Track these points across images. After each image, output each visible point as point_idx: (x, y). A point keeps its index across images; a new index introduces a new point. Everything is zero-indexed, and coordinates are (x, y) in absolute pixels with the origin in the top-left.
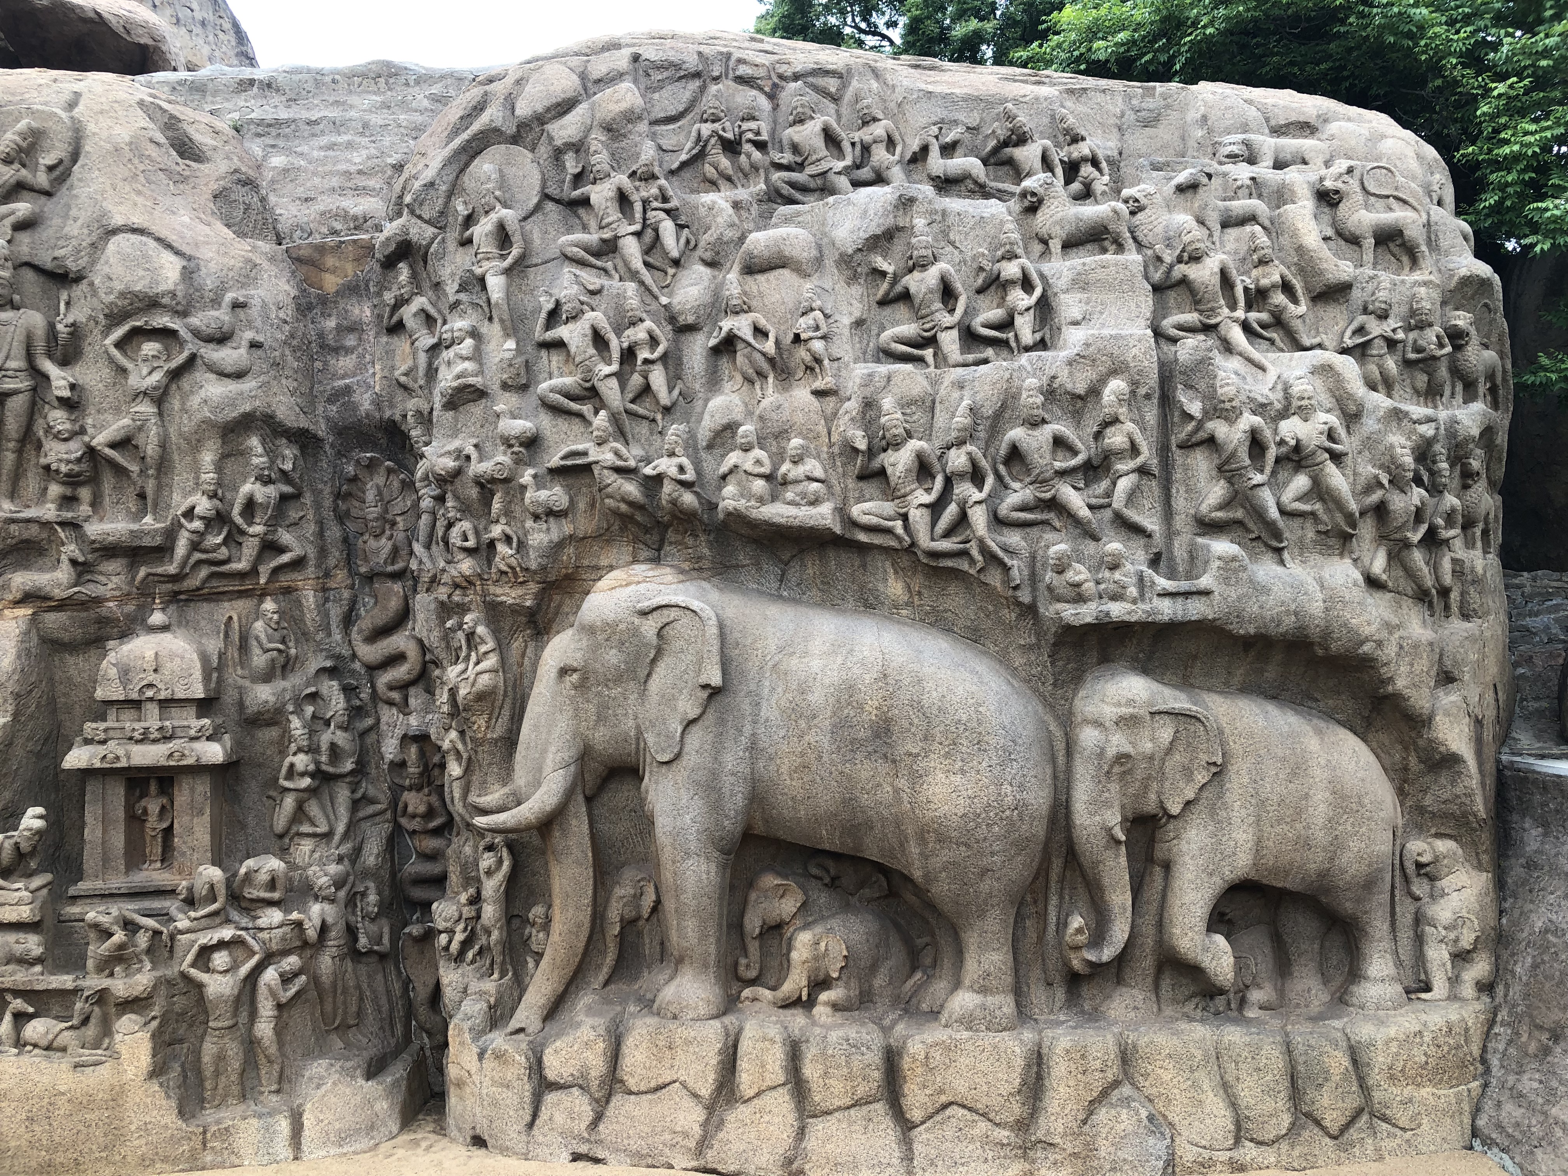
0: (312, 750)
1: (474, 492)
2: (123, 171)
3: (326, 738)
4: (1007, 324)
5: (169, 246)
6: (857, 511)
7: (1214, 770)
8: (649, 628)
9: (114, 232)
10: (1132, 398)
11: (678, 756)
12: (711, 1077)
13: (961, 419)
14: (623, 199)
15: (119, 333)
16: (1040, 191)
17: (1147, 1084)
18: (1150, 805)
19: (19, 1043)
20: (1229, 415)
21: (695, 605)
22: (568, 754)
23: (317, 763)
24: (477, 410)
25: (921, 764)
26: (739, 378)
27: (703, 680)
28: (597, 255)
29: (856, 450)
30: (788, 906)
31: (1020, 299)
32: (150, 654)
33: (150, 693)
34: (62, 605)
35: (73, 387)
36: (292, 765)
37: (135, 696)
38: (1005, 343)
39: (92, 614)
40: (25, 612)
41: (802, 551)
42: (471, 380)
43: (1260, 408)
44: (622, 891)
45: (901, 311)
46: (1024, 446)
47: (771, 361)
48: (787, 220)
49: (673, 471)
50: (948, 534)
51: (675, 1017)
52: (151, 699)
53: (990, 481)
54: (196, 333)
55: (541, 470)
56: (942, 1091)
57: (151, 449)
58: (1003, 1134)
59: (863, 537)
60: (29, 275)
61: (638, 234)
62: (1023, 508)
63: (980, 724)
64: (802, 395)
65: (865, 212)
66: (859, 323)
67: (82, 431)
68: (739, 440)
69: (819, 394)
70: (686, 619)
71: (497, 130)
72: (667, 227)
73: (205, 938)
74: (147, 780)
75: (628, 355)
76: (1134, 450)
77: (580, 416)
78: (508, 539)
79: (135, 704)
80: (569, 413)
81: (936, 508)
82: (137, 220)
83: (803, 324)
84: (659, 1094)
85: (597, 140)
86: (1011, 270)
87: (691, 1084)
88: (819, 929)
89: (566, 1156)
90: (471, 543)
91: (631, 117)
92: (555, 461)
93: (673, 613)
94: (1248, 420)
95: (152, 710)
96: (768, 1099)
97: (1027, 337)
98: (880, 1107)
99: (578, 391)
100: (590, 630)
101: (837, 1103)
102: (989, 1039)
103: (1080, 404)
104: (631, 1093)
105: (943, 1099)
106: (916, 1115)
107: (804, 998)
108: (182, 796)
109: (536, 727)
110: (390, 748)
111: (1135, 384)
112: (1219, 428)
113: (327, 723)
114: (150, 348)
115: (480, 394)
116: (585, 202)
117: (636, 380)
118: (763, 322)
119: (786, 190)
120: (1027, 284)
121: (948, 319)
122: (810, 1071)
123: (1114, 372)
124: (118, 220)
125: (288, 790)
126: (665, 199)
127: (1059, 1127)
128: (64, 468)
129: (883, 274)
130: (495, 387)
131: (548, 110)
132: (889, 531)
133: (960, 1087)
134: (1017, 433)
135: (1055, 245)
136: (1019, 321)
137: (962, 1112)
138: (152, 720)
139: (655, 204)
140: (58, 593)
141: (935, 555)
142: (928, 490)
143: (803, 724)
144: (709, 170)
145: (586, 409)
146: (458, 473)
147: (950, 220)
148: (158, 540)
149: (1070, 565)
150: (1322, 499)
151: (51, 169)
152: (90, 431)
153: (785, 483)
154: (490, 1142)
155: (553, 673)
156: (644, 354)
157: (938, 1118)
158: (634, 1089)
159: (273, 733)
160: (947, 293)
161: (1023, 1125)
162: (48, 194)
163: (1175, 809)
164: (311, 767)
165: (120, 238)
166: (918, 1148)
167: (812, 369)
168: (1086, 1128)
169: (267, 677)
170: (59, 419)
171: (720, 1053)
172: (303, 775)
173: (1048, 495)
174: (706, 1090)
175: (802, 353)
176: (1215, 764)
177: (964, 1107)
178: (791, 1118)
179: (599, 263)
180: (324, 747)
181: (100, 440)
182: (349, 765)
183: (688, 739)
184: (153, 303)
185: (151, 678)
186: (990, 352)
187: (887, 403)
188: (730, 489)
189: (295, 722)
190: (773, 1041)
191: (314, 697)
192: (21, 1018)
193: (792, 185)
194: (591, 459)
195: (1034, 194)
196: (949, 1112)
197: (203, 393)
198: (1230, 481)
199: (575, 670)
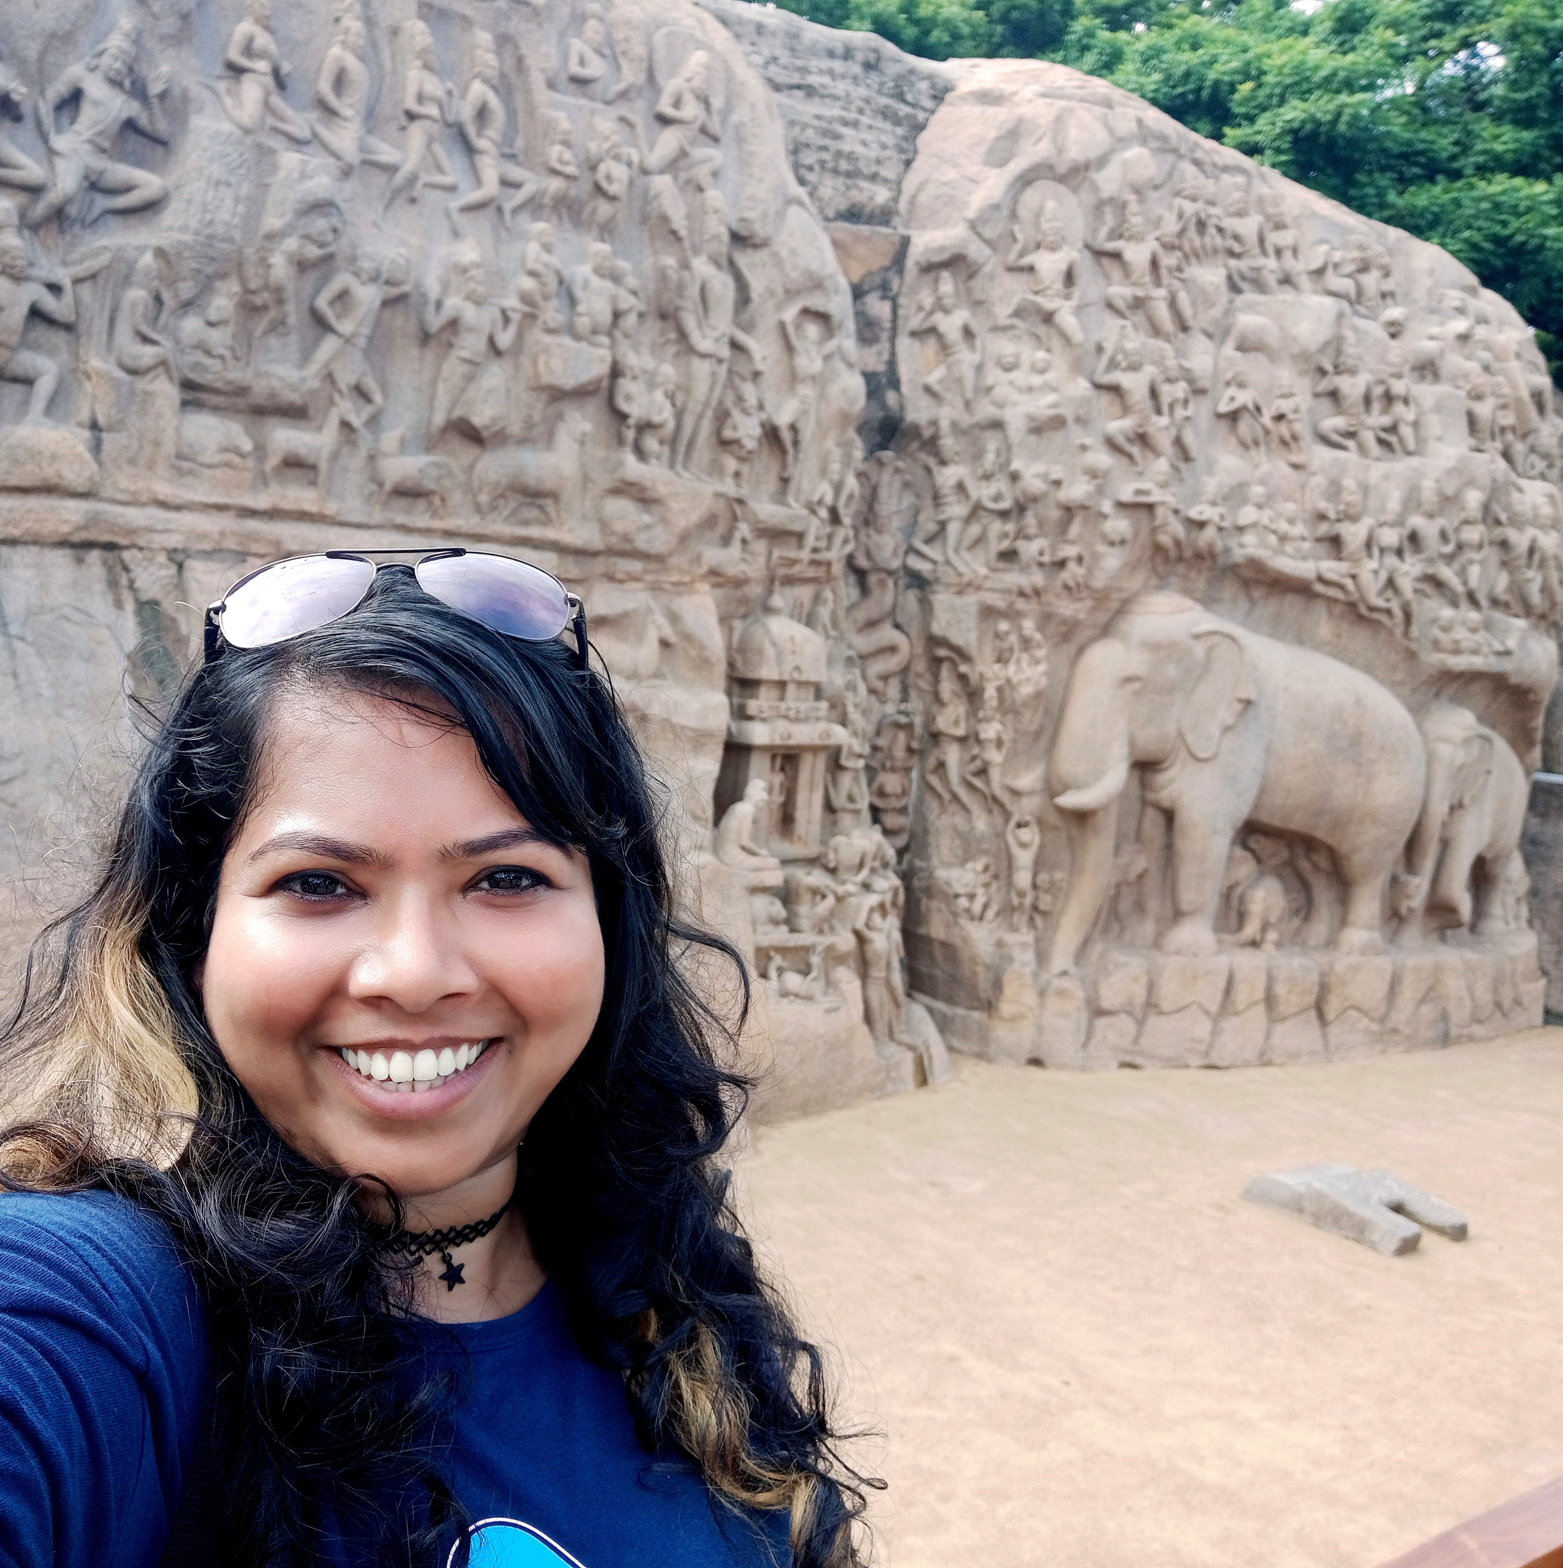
4: (1392, 429)
6: (1323, 568)
7: (1487, 775)
8: (1199, 649)
9: (791, 202)
10: (1480, 505)
11: (1215, 755)
12: (1219, 998)
13: (1394, 505)
14: (1155, 264)
15: (795, 310)
17: (1443, 988)
18: (1455, 800)
19: (784, 994)
20: (1521, 526)
26: (1233, 442)
27: (1240, 694)
28: (1132, 308)
29: (1323, 518)
31: (1401, 410)
32: (795, 636)
33: (793, 675)
34: (725, 582)
35: (764, 361)
36: (850, 747)
38: (1390, 445)
39: (739, 593)
40: (713, 584)
41: (1269, 593)
42: (1058, 411)
46: (1419, 531)
47: (1266, 432)
49: (1216, 518)
50: (1379, 594)
52: (794, 681)
54: (835, 320)
55: (1115, 503)
56: (1347, 998)
58: (1374, 1025)
61: (1166, 298)
64: (1283, 466)
67: (765, 407)
68: (1255, 499)
69: (1296, 467)
70: (1226, 644)
76: (1480, 546)
78: (1080, 560)
79: (780, 684)
81: (1376, 573)
84: (1182, 1013)
87: (1205, 1004)
88: (1263, 887)
89: (1114, 1064)
90: (1046, 559)
92: (1126, 496)
93: (1216, 639)
95: (792, 691)
96: (1253, 1011)
97: (1411, 444)
98: (1313, 1013)
99: (1133, 435)
101: (1292, 1011)
102: (1374, 961)
104: (1163, 1014)
105: (1347, 1004)
106: (1331, 1016)
107: (1257, 938)
108: (803, 774)
112: (1514, 535)
114: (813, 331)
115: (1063, 424)
116: (1120, 256)
117: (1172, 433)
118: (1258, 399)
120: (1405, 401)
121: (1368, 421)
122: (1280, 990)
125: (847, 769)
127: (1402, 1018)
128: (749, 445)
129: (1324, 373)
130: (1071, 420)
132: (1343, 587)
133: (1358, 995)
134: (1416, 521)
136: (1404, 430)
137: (1355, 1012)
138: (792, 699)
139: (1175, 273)
140: (729, 571)
141: (1372, 609)
142: (1370, 557)
149: (1452, 627)
152: (771, 408)
153: (1284, 539)
154: (1047, 1061)
156: (1179, 412)
157: (1343, 1017)
158: (1166, 1011)
160: (1366, 399)
161: (1384, 1019)
163: (1467, 802)
164: (862, 750)
165: (793, 209)
166: (1330, 1038)
167: (1286, 444)
168: (1416, 1018)
170: (750, 392)
172: (858, 756)
173: (1431, 571)
174: (1214, 1007)
175: (1282, 429)
176: (1489, 771)
177: (1357, 1009)
178: (1265, 1024)
179: (1132, 316)
181: (783, 419)
183: (1223, 742)
184: (820, 284)
185: (798, 660)
187: (1351, 484)
190: (1260, 969)
193: (1240, 275)
194: (1155, 499)
196: (1348, 1013)
198: (1511, 573)
199: (1138, 680)
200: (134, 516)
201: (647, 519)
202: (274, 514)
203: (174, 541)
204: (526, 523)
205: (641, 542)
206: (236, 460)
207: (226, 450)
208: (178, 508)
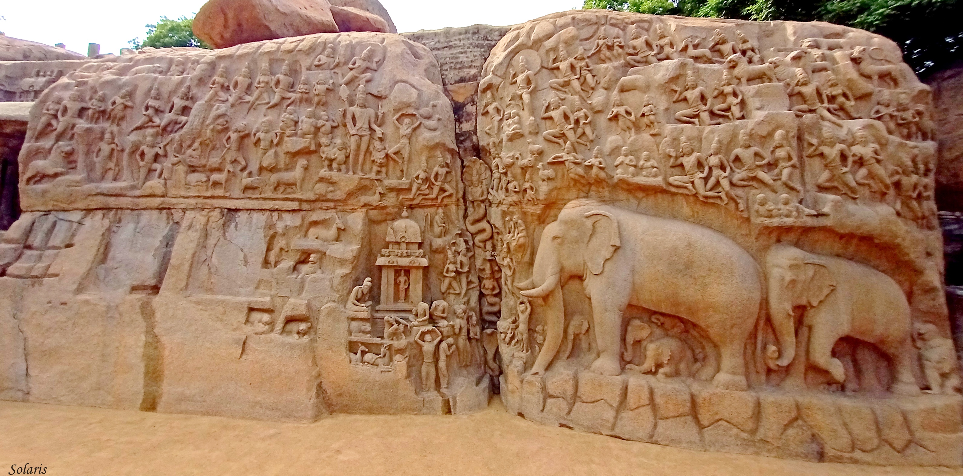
0: (455, 263)
1: (519, 171)
2: (399, 62)
3: (459, 258)
4: (728, 109)
5: (414, 87)
6: (671, 179)
7: (832, 288)
8: (589, 222)
9: (397, 82)
10: (786, 137)
11: (602, 272)
12: (618, 399)
13: (714, 145)
14: (572, 67)
15: (397, 116)
16: (737, 60)
17: (809, 420)
18: (804, 302)
19: (363, 362)
20: (832, 145)
21: (608, 214)
22: (557, 269)
23: (456, 268)
24: (519, 141)
25: (707, 281)
26: (619, 130)
27: (612, 243)
28: (562, 86)
29: (670, 156)
30: (645, 333)
31: (731, 100)
32: (404, 225)
33: (403, 240)
34: (375, 208)
35: (383, 133)
36: (448, 268)
37: (399, 241)
38: (727, 117)
39: (384, 212)
40: (364, 210)
41: (647, 195)
42: (518, 131)
43: (843, 142)
44: (575, 322)
45: (683, 104)
46: (741, 156)
47: (634, 123)
48: (634, 73)
49: (598, 164)
50: (711, 190)
51: (602, 374)
52: (404, 242)
53: (728, 170)
54: (421, 116)
55: (545, 163)
56: (716, 414)
57: (406, 155)
58: (744, 435)
59: (673, 190)
60: (370, 97)
61: (578, 79)
62: (742, 180)
63: (732, 264)
64: (646, 136)
65: (668, 69)
66: (667, 109)
67: (385, 149)
68: (623, 152)
69: (654, 135)
70: (604, 219)
71: (525, 45)
72: (589, 76)
73: (423, 329)
74: (401, 270)
75: (577, 121)
76: (790, 158)
77: (558, 143)
78: (532, 188)
79: (398, 243)
80: (554, 142)
81: (706, 179)
82: (404, 78)
83: (645, 110)
84: (595, 404)
85: (561, 46)
86: (728, 89)
87: (609, 401)
88: (658, 343)
89: (557, 425)
90: (517, 190)
91: (574, 38)
92: (550, 160)
93: (599, 217)
94: (839, 147)
95: (404, 246)
96: (641, 410)
97: (737, 114)
98: (689, 418)
99: (558, 135)
100: (566, 223)
101: (672, 414)
102: (738, 394)
103: (763, 140)
104: (584, 402)
105: (718, 417)
106: (705, 423)
107: (653, 370)
108: (412, 277)
109: (542, 258)
110: (479, 263)
111: (788, 132)
112: (826, 150)
113: (459, 254)
114: (407, 120)
115: (522, 135)
116: (558, 68)
117: (580, 131)
118: (629, 109)
119: (633, 63)
120: (735, 95)
121: (704, 108)
122: (659, 400)
123: (778, 128)
124: (398, 78)
125: (446, 277)
126: (588, 67)
127: (770, 434)
128: (379, 161)
129: (676, 91)
130: (526, 133)
131: (544, 37)
132: (686, 188)
133: (725, 414)
134: (738, 151)
135: (744, 80)
136: (733, 108)
137: (726, 423)
138: (403, 249)
139: (585, 68)
140: (375, 204)
141: (706, 197)
142: (702, 172)
143: (655, 262)
144: (602, 57)
145: (561, 141)
146: (513, 164)
147: (700, 71)
148: (407, 187)
149: (766, 203)
150: (873, 178)
151: (377, 62)
152: (387, 148)
153: (642, 168)
154: (526, 416)
155: (550, 238)
156: (582, 122)
157: (715, 425)
158: (585, 401)
159: (442, 256)
160: (703, 98)
161: (753, 432)
162: (376, 71)
163: (815, 304)
164: (455, 269)
165: (399, 84)
166: (706, 435)
167: (649, 126)
168: (783, 436)
169: (440, 236)
170: (377, 144)
171: (621, 389)
172: (452, 271)
173: (753, 175)
174: (614, 403)
175: (645, 120)
176: (832, 286)
177: (727, 421)
178: (652, 419)
179: (563, 89)
180: (459, 262)
181: (391, 151)
182: (466, 269)
183: (606, 266)
184: (409, 106)
185: (404, 235)
186: (721, 120)
187: (683, 138)
188: (619, 170)
189: (449, 252)
190: (643, 387)
191: (454, 243)
192: (363, 353)
193: (635, 61)
194: (564, 159)
195: (734, 61)
196: (720, 423)
197: (423, 136)
198: (831, 171)
199: (559, 238)
200: (174, 201)
201: (331, 189)
202: (213, 197)
203: (182, 206)
204: (289, 193)
205: (330, 196)
206: (200, 184)
207: (197, 182)
208: (187, 198)
